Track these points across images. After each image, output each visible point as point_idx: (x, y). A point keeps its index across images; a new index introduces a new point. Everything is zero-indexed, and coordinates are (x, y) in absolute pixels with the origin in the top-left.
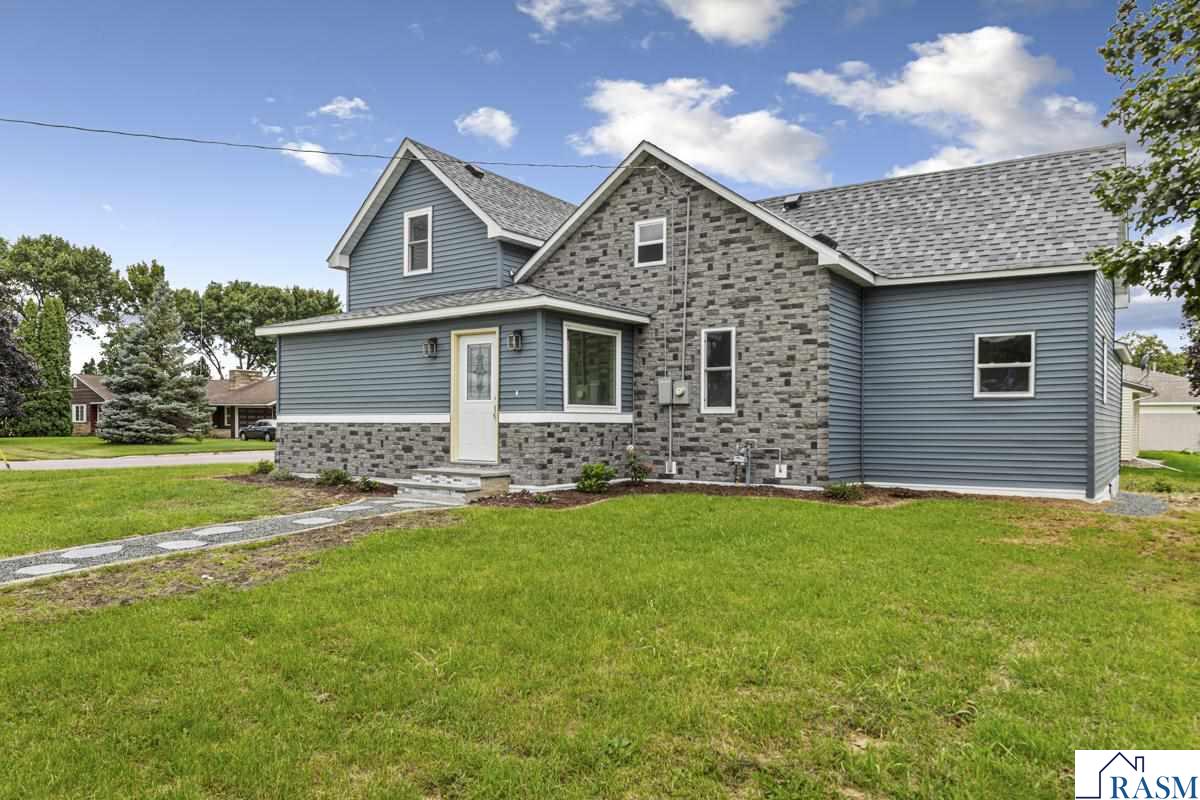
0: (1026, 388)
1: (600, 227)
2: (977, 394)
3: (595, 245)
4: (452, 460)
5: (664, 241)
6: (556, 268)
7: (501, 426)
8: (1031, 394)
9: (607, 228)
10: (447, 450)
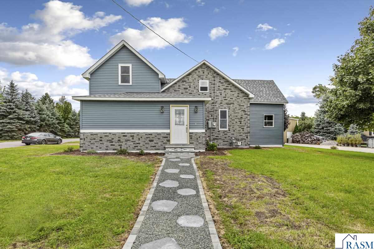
0: (272, 126)
1: (188, 80)
2: (264, 127)
3: (187, 84)
4: (171, 144)
5: (208, 86)
6: (173, 89)
7: (190, 133)
8: (273, 127)
9: (191, 80)
10: (169, 141)
